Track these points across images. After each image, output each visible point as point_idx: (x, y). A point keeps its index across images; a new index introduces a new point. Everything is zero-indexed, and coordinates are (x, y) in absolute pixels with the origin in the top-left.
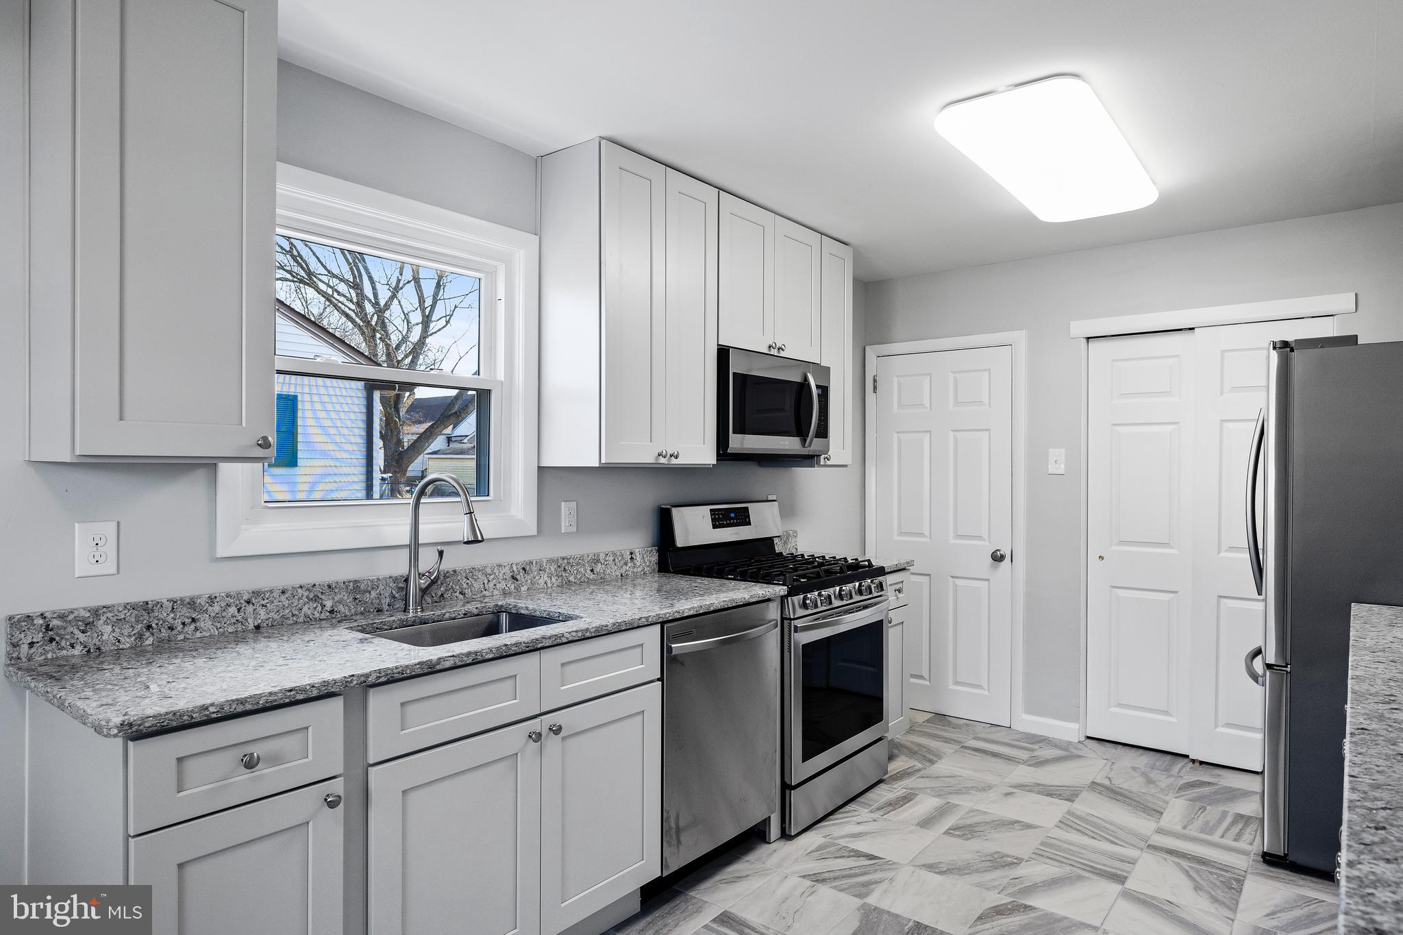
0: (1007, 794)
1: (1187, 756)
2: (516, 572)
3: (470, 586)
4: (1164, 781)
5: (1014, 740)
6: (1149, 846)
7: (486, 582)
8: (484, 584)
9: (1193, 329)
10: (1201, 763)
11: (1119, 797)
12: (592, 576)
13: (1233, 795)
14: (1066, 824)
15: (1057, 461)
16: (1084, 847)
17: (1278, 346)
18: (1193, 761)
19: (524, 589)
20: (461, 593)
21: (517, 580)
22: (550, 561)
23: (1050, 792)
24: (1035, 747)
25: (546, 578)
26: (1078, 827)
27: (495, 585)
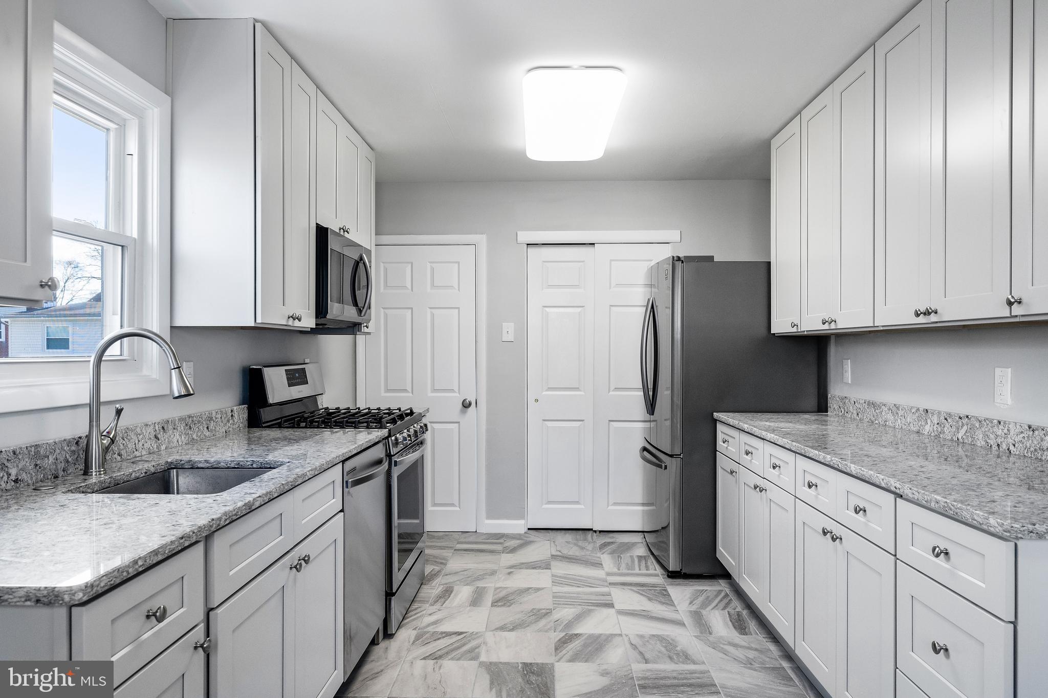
0: (509, 573)
1: (592, 529)
2: (158, 431)
3: (125, 446)
4: (590, 547)
5: (484, 539)
6: (610, 584)
7: (137, 442)
8: (135, 444)
9: (594, 244)
10: (600, 532)
11: (573, 561)
12: (207, 434)
13: (629, 547)
14: (558, 583)
15: (509, 331)
16: (578, 593)
17: (675, 259)
18: (595, 531)
19: (163, 447)
20: (119, 455)
21: (158, 439)
22: (181, 419)
23: (534, 566)
24: (501, 541)
25: (178, 437)
26: (565, 583)
27: (143, 445)
